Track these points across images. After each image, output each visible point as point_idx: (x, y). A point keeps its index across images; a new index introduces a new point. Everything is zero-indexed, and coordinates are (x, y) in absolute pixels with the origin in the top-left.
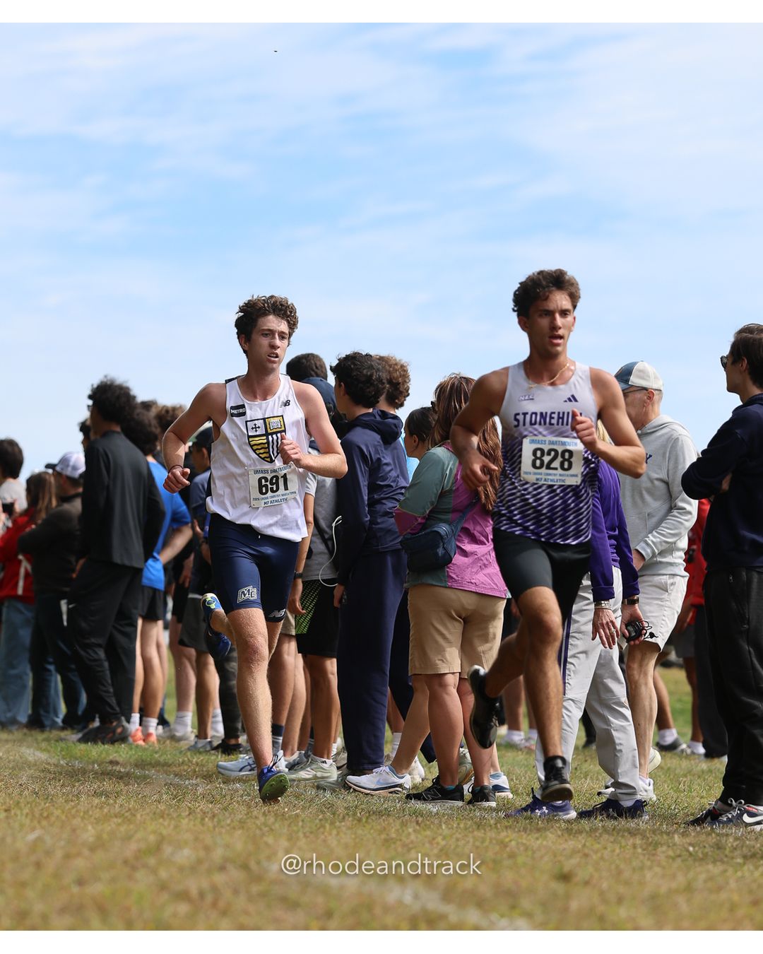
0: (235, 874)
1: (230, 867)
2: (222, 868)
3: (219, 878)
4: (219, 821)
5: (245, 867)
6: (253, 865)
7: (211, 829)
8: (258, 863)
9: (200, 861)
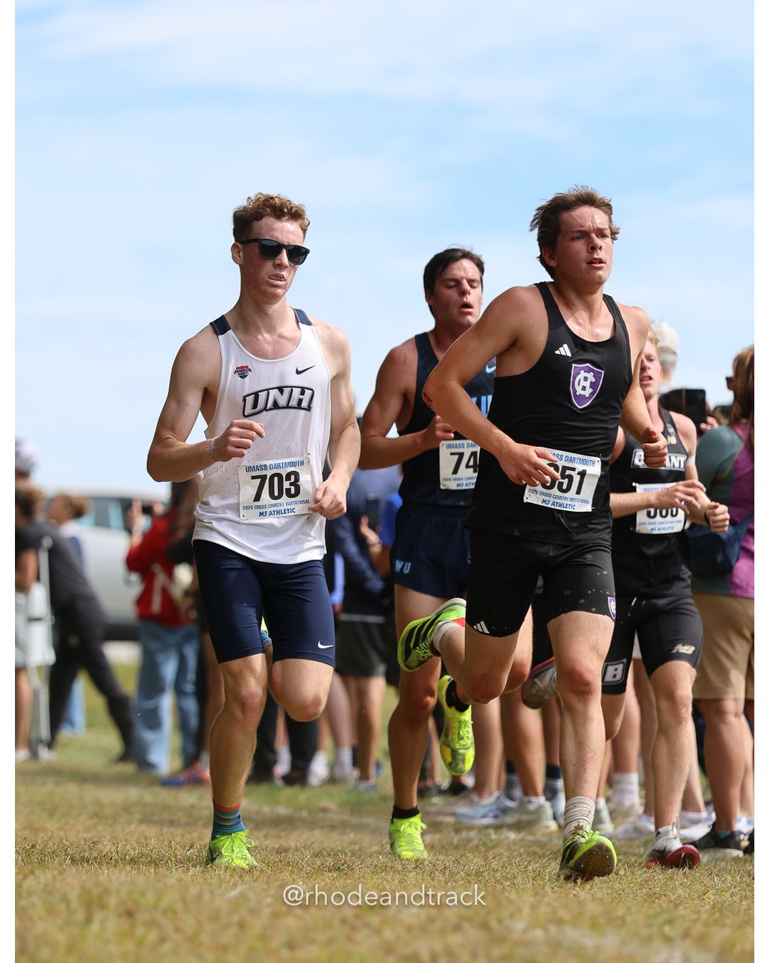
0: (473, 934)
1: (466, 926)
2: (457, 928)
3: (455, 939)
4: (452, 874)
5: (484, 926)
6: (493, 924)
7: (443, 883)
8: (500, 921)
9: (431, 920)
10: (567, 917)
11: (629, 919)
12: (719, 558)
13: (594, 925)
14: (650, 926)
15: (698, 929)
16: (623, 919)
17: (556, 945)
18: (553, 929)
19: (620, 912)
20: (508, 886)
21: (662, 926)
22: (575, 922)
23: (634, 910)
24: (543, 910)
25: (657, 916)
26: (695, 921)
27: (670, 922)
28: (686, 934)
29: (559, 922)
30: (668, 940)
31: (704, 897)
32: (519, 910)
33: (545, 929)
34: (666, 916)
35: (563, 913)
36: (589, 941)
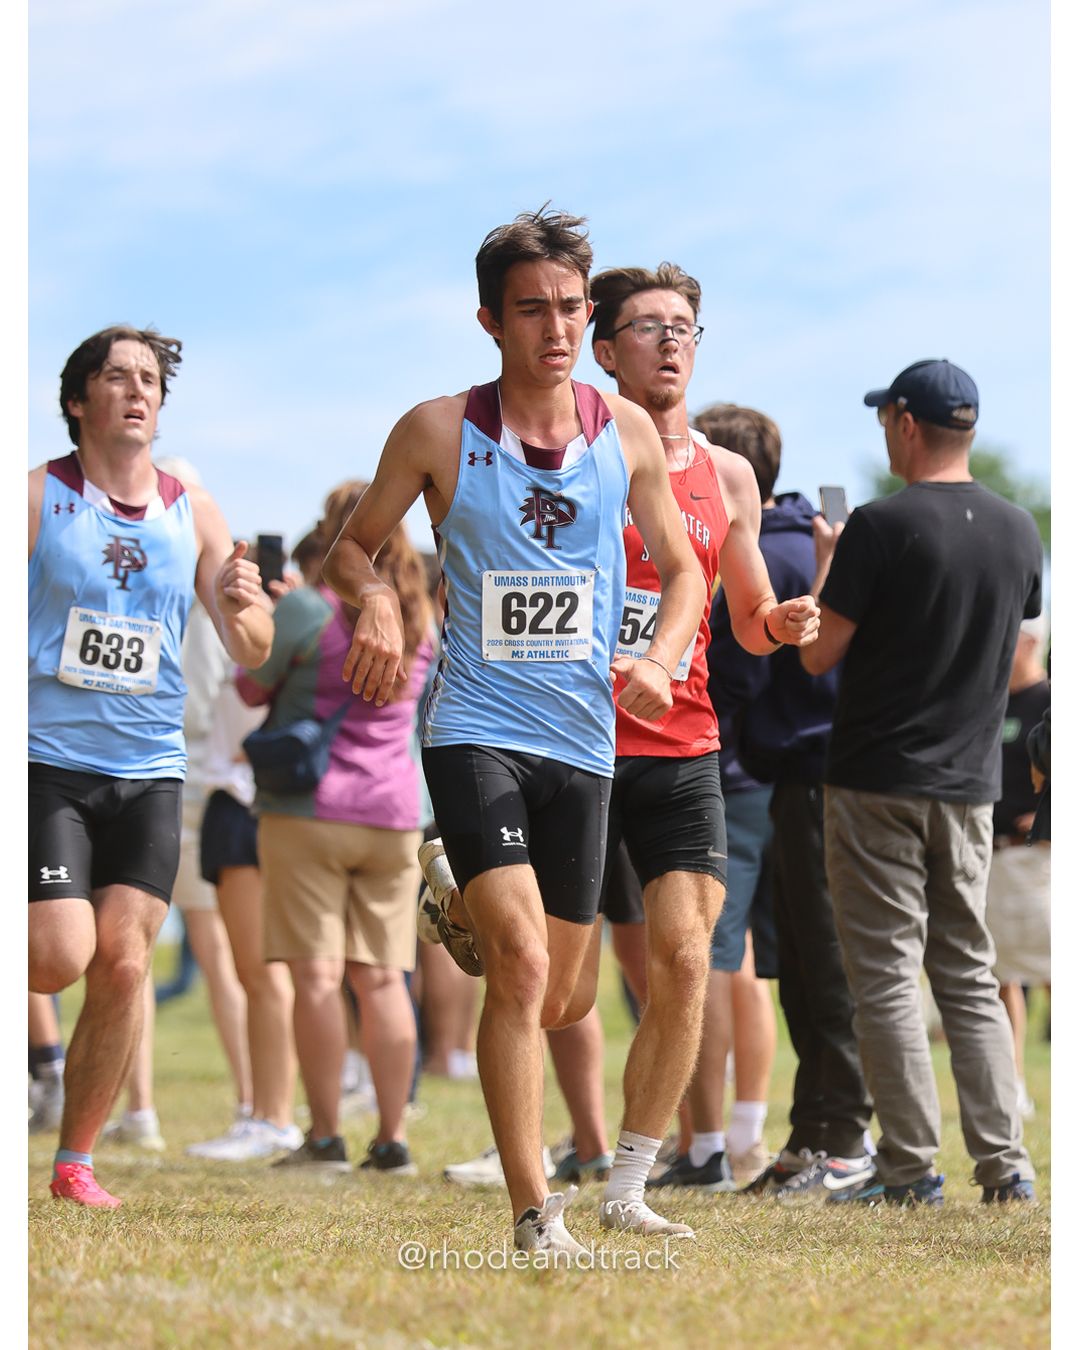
10: (138, 1263)
11: (222, 1262)
12: (301, 769)
13: (175, 1273)
14: (250, 1274)
15: (317, 1275)
16: (214, 1262)
17: (121, 1302)
18: (117, 1279)
19: (210, 1255)
20: (58, 1222)
21: (267, 1272)
22: (146, 1270)
23: (229, 1250)
24: (104, 1252)
25: (261, 1258)
26: (313, 1265)
27: (279, 1266)
28: (301, 1283)
29: (126, 1269)
30: (277, 1290)
31: (328, 1232)
32: (73, 1256)
33: (107, 1280)
34: (273, 1258)
35: (131, 1257)
36: (168, 1297)
